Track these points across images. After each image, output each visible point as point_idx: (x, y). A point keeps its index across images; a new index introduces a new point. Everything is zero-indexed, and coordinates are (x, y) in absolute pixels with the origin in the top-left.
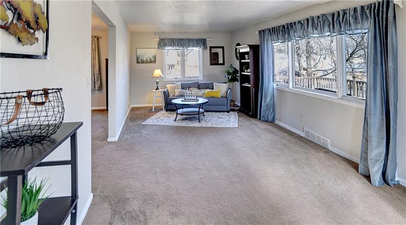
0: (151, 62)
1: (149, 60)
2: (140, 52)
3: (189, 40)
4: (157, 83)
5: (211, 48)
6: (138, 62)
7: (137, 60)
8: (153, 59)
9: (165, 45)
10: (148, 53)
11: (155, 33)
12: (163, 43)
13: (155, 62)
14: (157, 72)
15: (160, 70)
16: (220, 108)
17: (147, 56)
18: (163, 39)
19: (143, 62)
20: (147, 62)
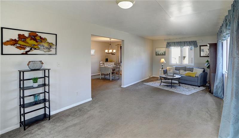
0: (163, 55)
1: (162, 54)
2: (157, 50)
3: (184, 42)
4: (162, 66)
5: (200, 46)
6: (156, 55)
7: (156, 54)
8: (164, 53)
9: (170, 46)
10: (161, 50)
11: (165, 40)
12: (169, 45)
13: (165, 55)
14: (163, 60)
15: (164, 59)
16: (193, 83)
17: (161, 52)
18: (169, 43)
19: (158, 55)
20: (160, 55)
